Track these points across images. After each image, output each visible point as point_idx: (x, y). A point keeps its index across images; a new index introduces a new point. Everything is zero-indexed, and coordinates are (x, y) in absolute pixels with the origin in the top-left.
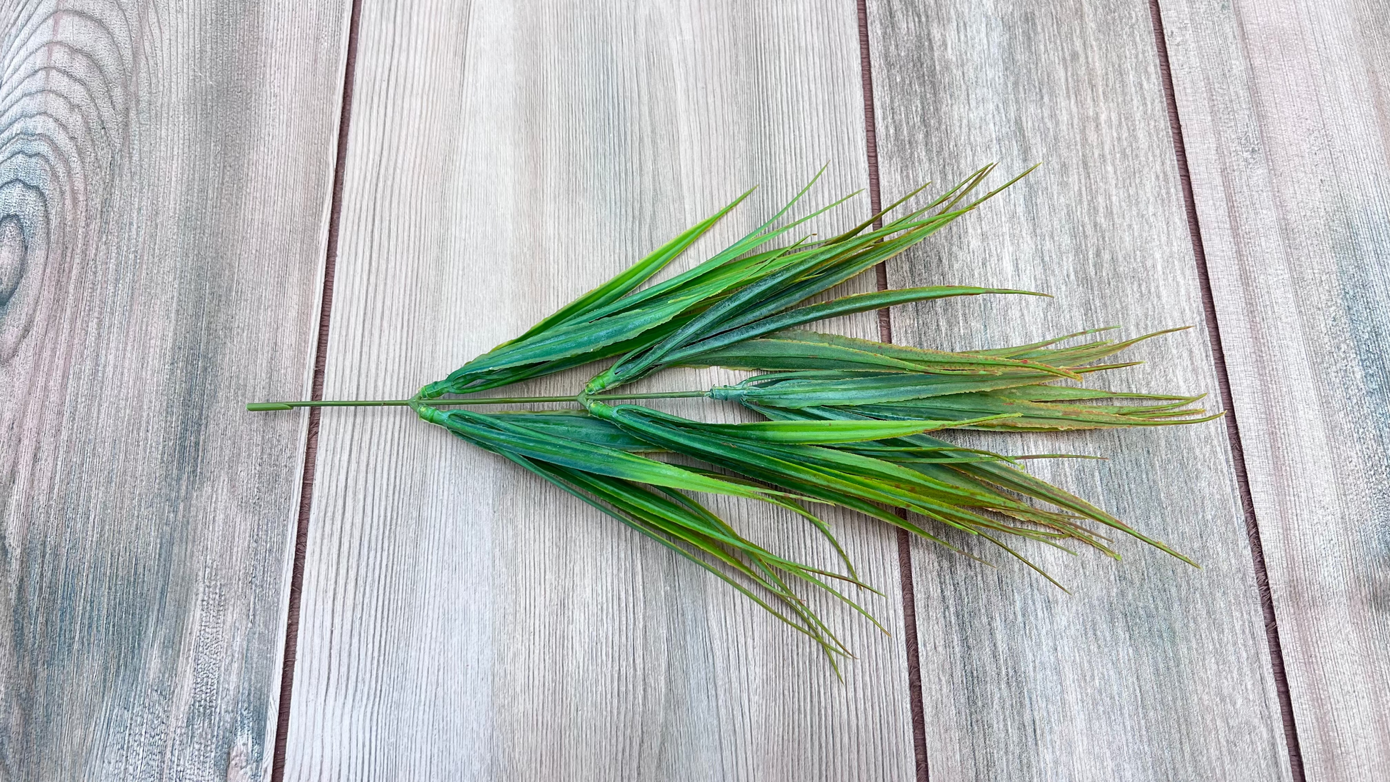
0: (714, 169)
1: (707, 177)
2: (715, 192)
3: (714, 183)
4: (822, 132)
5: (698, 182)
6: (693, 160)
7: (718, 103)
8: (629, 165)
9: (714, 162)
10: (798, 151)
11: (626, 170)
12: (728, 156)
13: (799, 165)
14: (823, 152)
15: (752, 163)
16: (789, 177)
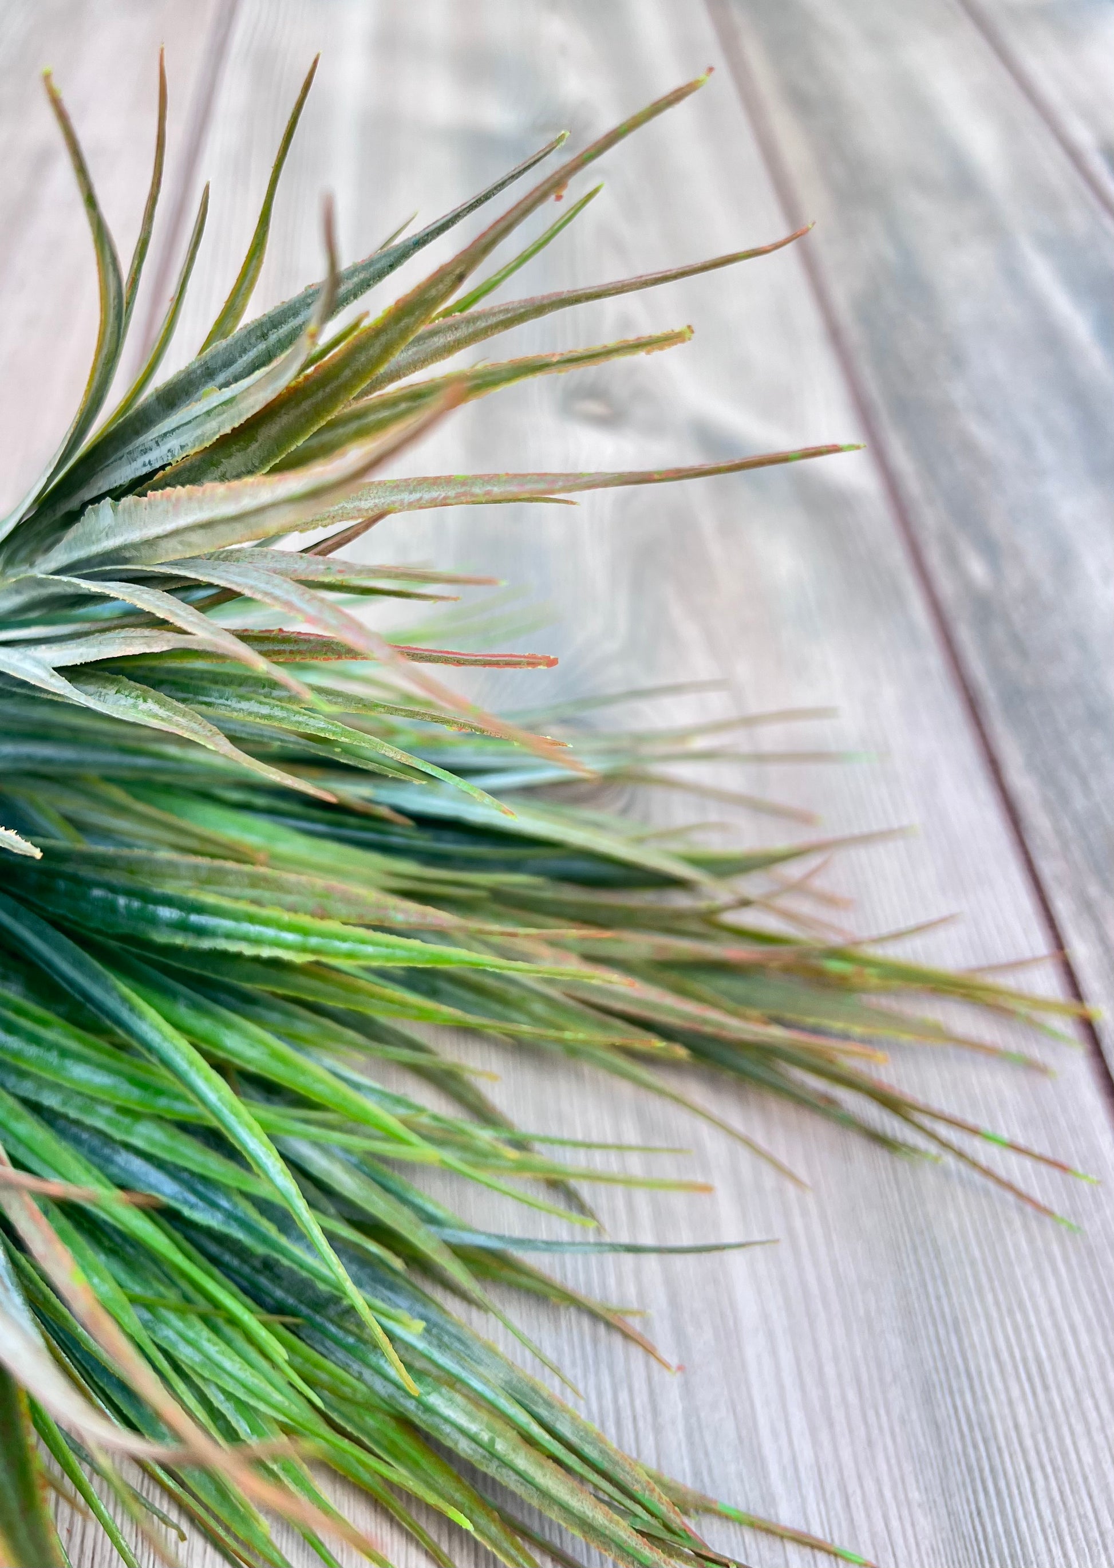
0: (838, 1414)
1: (824, 1436)
2: (853, 1486)
3: (846, 1455)
4: (1077, 1318)
5: (806, 1454)
6: (781, 1387)
7: (818, 1231)
8: (624, 1397)
9: (834, 1392)
10: (1034, 1369)
11: (618, 1411)
12: (865, 1378)
13: (1046, 1410)
14: (1094, 1372)
15: (928, 1400)
16: (1029, 1443)
